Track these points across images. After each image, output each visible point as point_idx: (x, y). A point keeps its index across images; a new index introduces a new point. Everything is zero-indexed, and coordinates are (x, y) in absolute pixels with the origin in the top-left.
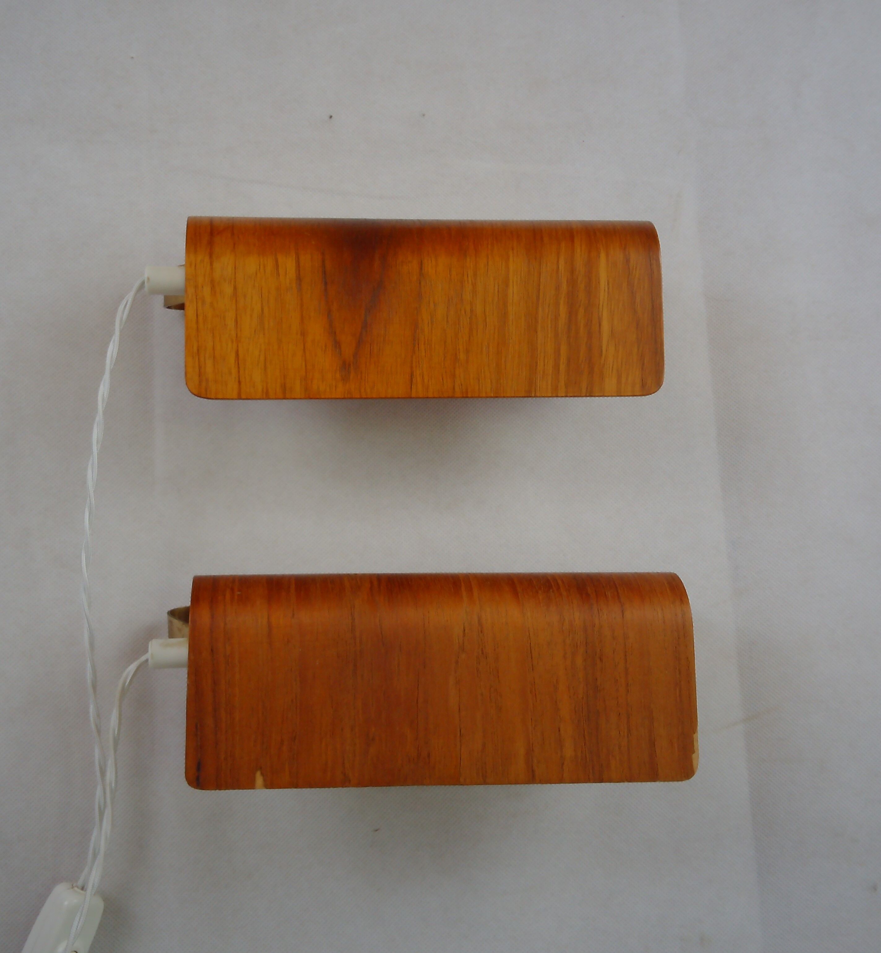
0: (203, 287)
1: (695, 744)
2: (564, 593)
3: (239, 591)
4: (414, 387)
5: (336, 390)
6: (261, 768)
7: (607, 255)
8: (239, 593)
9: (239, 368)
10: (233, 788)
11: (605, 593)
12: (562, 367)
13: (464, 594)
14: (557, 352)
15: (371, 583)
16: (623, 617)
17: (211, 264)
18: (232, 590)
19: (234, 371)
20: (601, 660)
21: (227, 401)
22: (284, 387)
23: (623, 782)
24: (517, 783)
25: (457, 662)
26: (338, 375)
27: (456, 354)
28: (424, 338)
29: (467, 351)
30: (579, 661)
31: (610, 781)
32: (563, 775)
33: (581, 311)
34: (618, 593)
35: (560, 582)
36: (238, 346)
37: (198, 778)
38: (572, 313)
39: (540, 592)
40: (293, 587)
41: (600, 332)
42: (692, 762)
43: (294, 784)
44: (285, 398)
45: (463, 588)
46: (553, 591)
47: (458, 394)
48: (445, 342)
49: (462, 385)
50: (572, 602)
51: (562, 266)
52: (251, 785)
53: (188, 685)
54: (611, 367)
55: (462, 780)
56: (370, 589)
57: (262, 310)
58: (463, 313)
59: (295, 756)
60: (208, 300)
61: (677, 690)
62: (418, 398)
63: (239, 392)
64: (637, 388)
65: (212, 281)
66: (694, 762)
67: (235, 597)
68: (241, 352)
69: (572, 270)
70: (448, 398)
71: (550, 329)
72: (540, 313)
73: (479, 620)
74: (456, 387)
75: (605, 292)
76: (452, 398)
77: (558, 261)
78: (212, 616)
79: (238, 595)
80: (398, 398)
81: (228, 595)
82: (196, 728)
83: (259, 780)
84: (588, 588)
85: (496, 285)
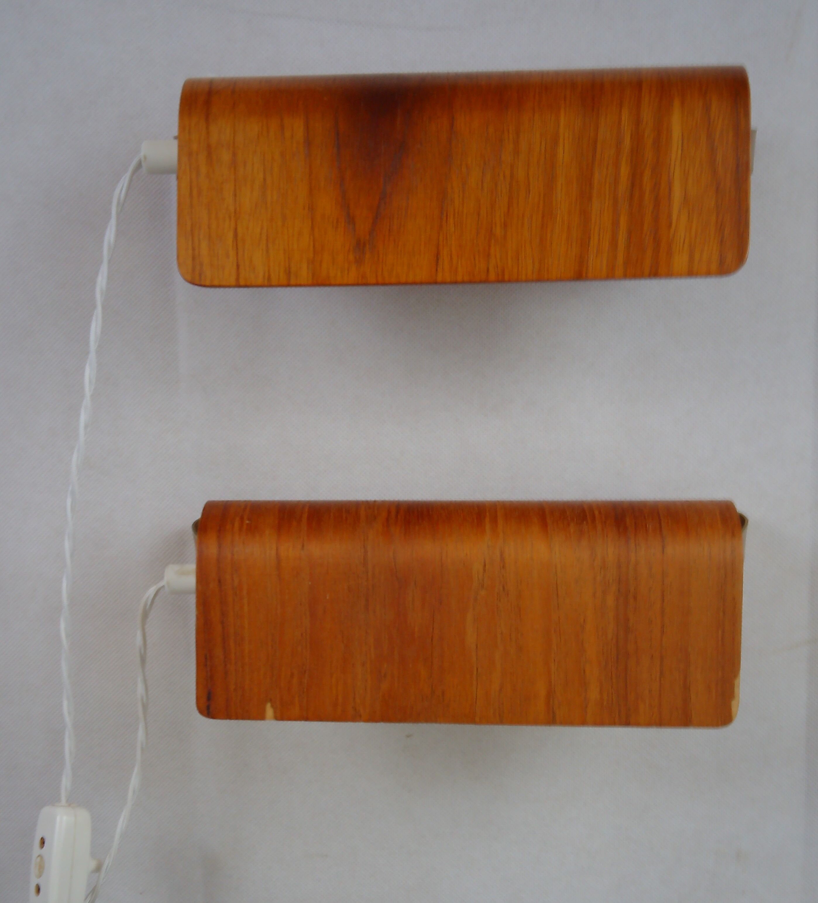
0: (197, 155)
1: (736, 689)
2: (599, 527)
3: (249, 519)
4: (440, 269)
5: (348, 274)
6: (271, 700)
7: (683, 103)
8: (247, 522)
9: (237, 249)
10: (243, 718)
11: (646, 525)
12: (621, 241)
13: (488, 527)
14: (615, 224)
15: (389, 512)
16: (663, 553)
17: (207, 128)
18: (242, 518)
19: (232, 253)
20: (634, 598)
21: (225, 289)
22: (288, 273)
23: (652, 726)
24: (536, 724)
25: (475, 599)
26: (351, 257)
27: (492, 228)
28: (454, 210)
29: (505, 226)
30: (610, 601)
31: (638, 724)
32: (586, 717)
33: (647, 174)
34: (660, 526)
35: (597, 513)
36: (236, 225)
37: (208, 708)
38: (635, 176)
39: (572, 524)
40: (305, 516)
41: (669, 198)
42: (731, 709)
43: (306, 717)
44: (288, 285)
45: (487, 520)
46: (587, 523)
47: (492, 276)
48: (479, 214)
49: (497, 267)
50: (607, 536)
51: (625, 118)
52: (261, 716)
54: (682, 241)
55: (477, 719)
56: (387, 520)
57: (265, 179)
58: (502, 177)
59: (305, 690)
60: (203, 170)
61: (720, 632)
62: (444, 283)
63: (237, 279)
64: (714, 267)
65: (209, 147)
66: (734, 709)
67: (245, 526)
68: (240, 230)
69: (638, 122)
70: (481, 282)
71: (607, 196)
72: (596, 176)
73: (502, 555)
74: (491, 269)
75: (678, 149)
76: (486, 281)
77: (621, 111)
78: (220, 547)
79: (247, 524)
80: (421, 283)
81: (237, 524)
82: (206, 658)
83: (269, 711)
84: (628, 520)
85: (543, 143)
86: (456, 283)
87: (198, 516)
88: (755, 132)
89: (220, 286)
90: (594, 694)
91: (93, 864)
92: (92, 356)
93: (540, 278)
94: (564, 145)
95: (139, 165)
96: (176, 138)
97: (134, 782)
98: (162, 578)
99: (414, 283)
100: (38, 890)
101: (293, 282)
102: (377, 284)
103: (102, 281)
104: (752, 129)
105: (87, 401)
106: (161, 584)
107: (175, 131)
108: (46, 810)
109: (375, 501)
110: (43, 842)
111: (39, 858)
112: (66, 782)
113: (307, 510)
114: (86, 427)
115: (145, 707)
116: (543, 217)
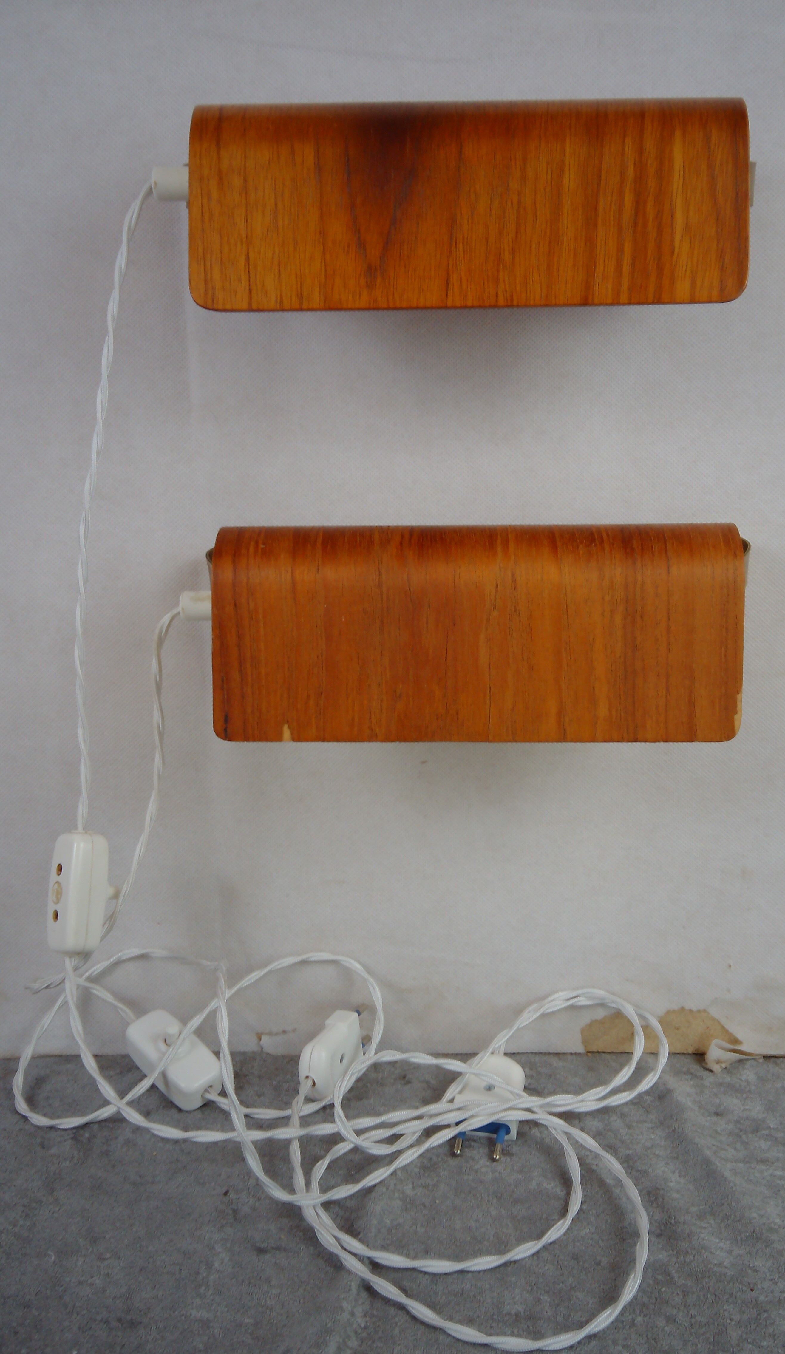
0: (208, 180)
1: (738, 704)
2: (607, 549)
3: (263, 544)
4: (450, 293)
5: (360, 298)
6: (288, 722)
8: (262, 546)
9: (249, 273)
10: (261, 740)
11: (652, 548)
12: (626, 267)
13: (499, 549)
14: (620, 250)
15: (403, 536)
16: (669, 573)
17: (218, 153)
18: (257, 543)
19: (244, 277)
20: (642, 617)
21: (237, 314)
22: (300, 297)
23: (659, 741)
24: (547, 741)
25: (488, 620)
26: (363, 282)
27: (500, 254)
28: (464, 237)
29: (513, 252)
30: (618, 619)
32: (596, 734)
33: (651, 202)
34: (666, 547)
35: (605, 535)
36: (248, 250)
37: (225, 730)
38: (639, 204)
39: (581, 546)
40: (320, 540)
41: (672, 225)
42: (734, 722)
43: (323, 739)
45: (499, 542)
46: (595, 545)
47: (501, 301)
48: (487, 240)
49: (506, 291)
50: (615, 557)
51: (629, 148)
52: (278, 738)
53: (213, 639)
54: (684, 268)
55: (491, 737)
56: (401, 543)
57: (276, 205)
58: (509, 204)
59: (322, 711)
60: (215, 194)
61: (723, 649)
62: (455, 307)
63: (250, 303)
64: (715, 293)
65: (220, 172)
66: (736, 723)
67: (260, 551)
68: (252, 255)
69: (640, 151)
70: (490, 307)
71: (612, 222)
72: (601, 204)
73: (513, 575)
74: (500, 294)
75: (679, 177)
76: (495, 306)
77: (624, 142)
78: (235, 571)
79: (262, 549)
80: (432, 308)
81: (252, 549)
82: (223, 681)
83: (287, 733)
84: (634, 541)
85: (549, 172)
86: (466, 307)
87: (212, 545)
88: (754, 164)
89: (232, 310)
90: (603, 711)
91: (111, 891)
92: (104, 382)
93: (548, 304)
94: (570, 176)
95: (150, 192)
96: (186, 165)
97: (152, 808)
98: (177, 604)
99: (425, 308)
100: (56, 916)
101: (305, 306)
102: (388, 308)
103: (113, 306)
104: (750, 160)
105: (100, 427)
106: (175, 611)
107: (186, 159)
108: (62, 838)
109: (388, 527)
110: (60, 869)
111: (57, 885)
112: (82, 810)
113: (321, 534)
114: (98, 453)
115: (161, 734)
116: (550, 243)
